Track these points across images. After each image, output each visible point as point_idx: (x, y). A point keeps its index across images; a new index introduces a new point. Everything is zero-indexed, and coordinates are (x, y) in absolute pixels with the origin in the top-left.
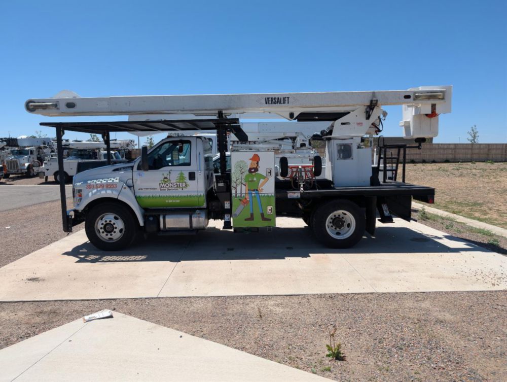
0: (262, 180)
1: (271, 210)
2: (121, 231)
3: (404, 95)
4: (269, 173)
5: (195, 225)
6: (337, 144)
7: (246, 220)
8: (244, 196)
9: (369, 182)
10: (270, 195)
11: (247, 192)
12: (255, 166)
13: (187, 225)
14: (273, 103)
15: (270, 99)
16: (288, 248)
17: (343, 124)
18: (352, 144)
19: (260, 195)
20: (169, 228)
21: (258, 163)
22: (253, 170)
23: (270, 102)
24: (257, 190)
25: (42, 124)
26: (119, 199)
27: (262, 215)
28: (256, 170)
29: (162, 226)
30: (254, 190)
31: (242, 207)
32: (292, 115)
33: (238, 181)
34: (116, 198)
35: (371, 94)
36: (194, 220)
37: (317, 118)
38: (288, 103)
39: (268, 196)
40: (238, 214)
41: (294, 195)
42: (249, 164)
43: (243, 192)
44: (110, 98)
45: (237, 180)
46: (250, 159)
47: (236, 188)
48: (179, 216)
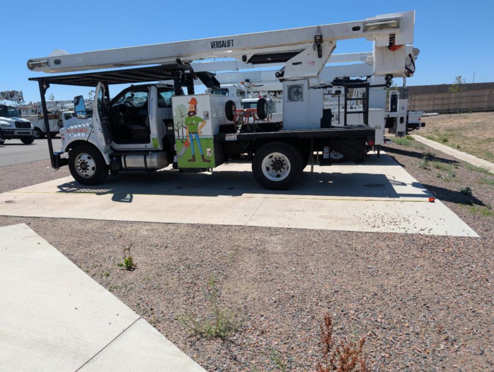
0: (200, 123)
1: (210, 152)
2: (93, 169)
4: (206, 116)
5: (149, 165)
6: (288, 86)
7: (189, 161)
8: (185, 139)
9: (320, 125)
10: (208, 137)
11: (188, 135)
12: (193, 110)
13: (142, 165)
14: (218, 46)
15: (216, 43)
16: (230, 189)
17: (294, 64)
18: (303, 85)
19: (200, 137)
20: (129, 167)
21: (195, 107)
22: (192, 113)
23: (216, 46)
24: (197, 133)
25: (30, 79)
26: (89, 141)
27: (203, 156)
28: (195, 113)
29: (123, 166)
30: (194, 133)
31: (184, 148)
32: (244, 58)
33: (180, 124)
34: (86, 140)
35: (316, 30)
36: (148, 160)
37: (270, 59)
38: (232, 45)
39: (207, 139)
40: (181, 155)
41: (231, 137)
42: (188, 107)
43: (185, 135)
44: (85, 53)
45: (178, 123)
46: (189, 103)
47: (178, 131)
48: (136, 156)
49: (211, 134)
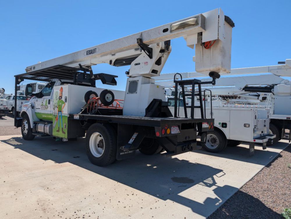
0: (63, 105)
1: (65, 126)
2: (27, 129)
3: (162, 30)
4: (66, 100)
6: (129, 81)
7: (57, 131)
9: (145, 113)
11: (58, 113)
12: (61, 95)
13: (43, 131)
16: (76, 157)
17: (136, 64)
18: (138, 81)
21: (62, 93)
23: (88, 54)
24: (61, 111)
26: (27, 112)
27: (63, 129)
29: (37, 130)
31: (56, 122)
32: (111, 62)
33: (55, 105)
35: (139, 35)
36: (45, 128)
37: (124, 62)
39: (65, 116)
40: (55, 127)
41: (77, 117)
46: (60, 90)
47: (54, 109)
48: (42, 125)
49: (67, 113)
